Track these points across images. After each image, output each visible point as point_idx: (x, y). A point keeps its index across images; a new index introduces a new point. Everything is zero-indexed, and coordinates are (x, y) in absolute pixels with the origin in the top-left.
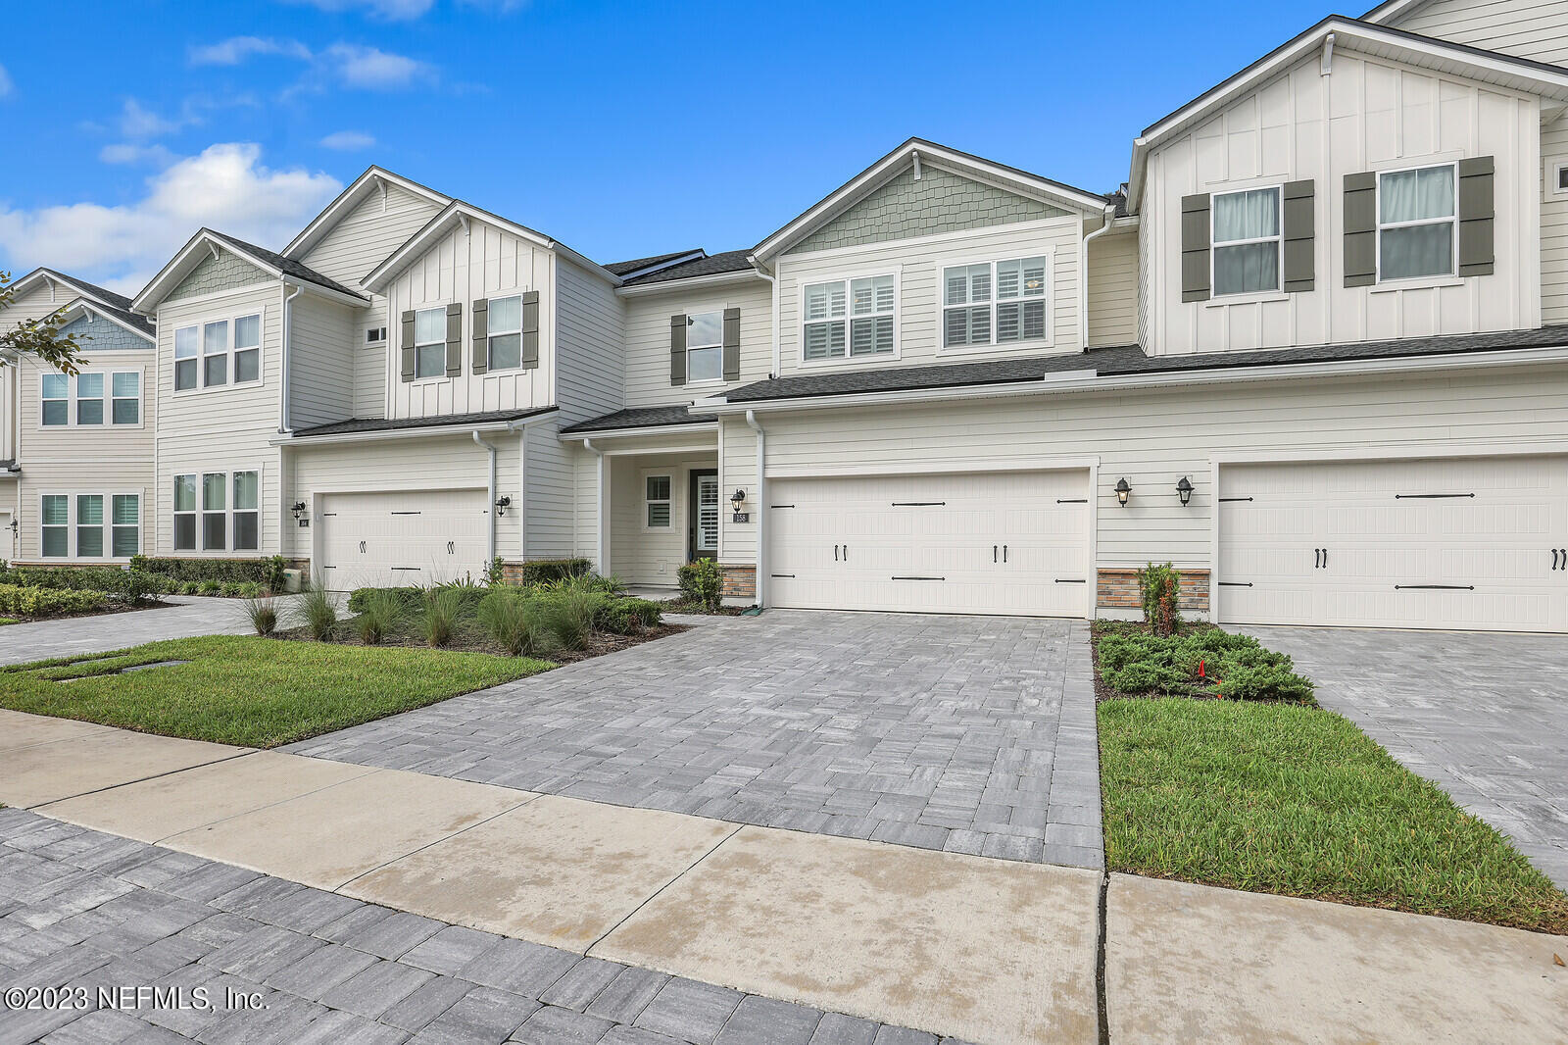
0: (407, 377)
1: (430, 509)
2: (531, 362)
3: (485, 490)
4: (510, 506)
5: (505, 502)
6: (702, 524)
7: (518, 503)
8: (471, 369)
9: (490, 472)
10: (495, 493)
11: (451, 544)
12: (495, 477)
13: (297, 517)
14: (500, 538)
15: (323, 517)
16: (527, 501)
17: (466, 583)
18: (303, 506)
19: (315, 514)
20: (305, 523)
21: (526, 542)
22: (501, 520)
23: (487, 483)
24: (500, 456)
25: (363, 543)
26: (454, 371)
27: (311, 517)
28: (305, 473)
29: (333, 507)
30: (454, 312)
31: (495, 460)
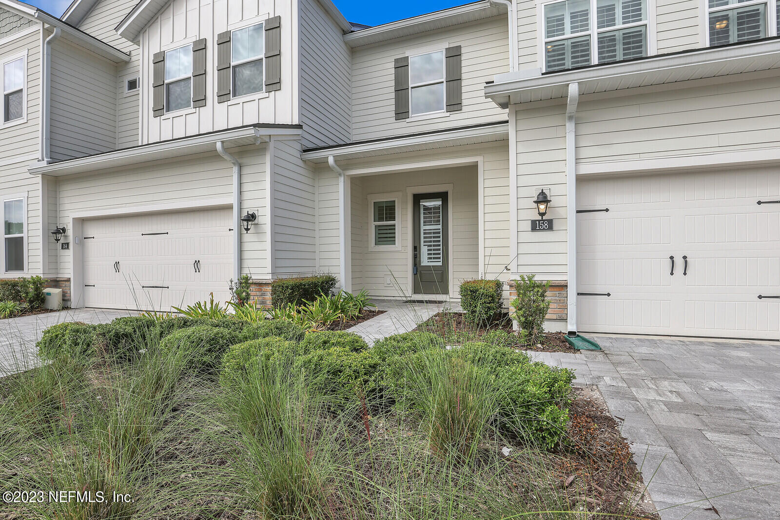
0: (158, 111)
1: (178, 229)
2: (274, 84)
3: (229, 207)
4: (256, 222)
5: (251, 218)
6: (424, 242)
7: (265, 218)
8: (216, 98)
9: (235, 188)
10: (240, 209)
11: (197, 263)
12: (240, 192)
13: (57, 240)
14: (246, 255)
15: (83, 240)
16: (274, 216)
17: (208, 306)
18: (64, 230)
19: (75, 238)
20: (66, 246)
21: (274, 259)
22: (247, 237)
23: (232, 200)
24: (245, 171)
25: (117, 263)
26: (200, 101)
27: (71, 240)
28: (66, 200)
29: (92, 230)
30: (200, 48)
31: (240, 176)
